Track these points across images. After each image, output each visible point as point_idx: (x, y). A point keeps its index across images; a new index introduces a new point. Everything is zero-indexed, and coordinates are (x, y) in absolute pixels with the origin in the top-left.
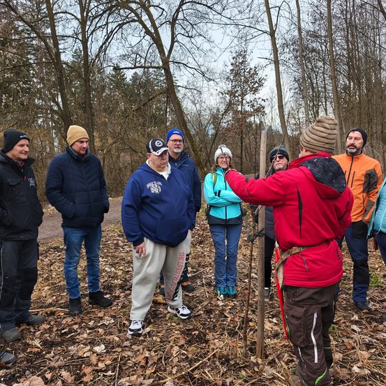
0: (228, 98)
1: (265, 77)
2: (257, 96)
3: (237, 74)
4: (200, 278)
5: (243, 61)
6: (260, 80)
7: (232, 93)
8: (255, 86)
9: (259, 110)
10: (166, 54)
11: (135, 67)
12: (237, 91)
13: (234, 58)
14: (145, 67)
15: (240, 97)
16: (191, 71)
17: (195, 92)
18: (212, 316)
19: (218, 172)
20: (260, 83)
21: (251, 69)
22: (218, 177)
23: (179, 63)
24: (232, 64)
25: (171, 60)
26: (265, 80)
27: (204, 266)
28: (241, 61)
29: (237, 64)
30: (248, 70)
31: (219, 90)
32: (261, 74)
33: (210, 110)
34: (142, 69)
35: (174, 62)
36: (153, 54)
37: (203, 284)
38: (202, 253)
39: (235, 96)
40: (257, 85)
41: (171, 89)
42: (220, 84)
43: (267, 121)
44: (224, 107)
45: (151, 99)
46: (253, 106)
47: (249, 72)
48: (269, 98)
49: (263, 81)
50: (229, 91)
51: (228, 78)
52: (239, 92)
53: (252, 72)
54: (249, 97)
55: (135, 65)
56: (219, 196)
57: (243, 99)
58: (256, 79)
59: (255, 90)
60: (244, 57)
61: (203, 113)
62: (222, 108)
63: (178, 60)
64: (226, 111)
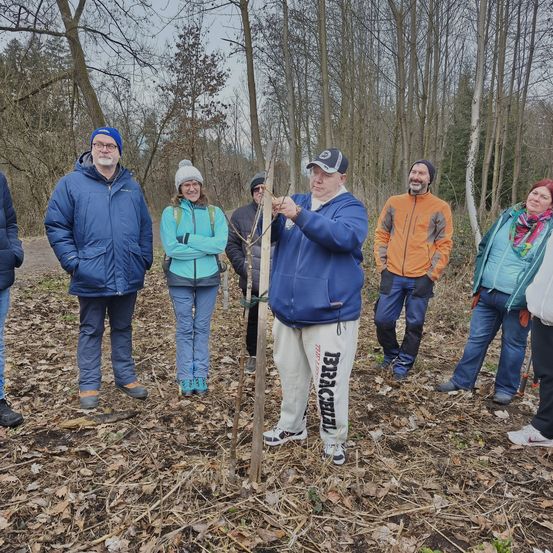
0: (172, 96)
1: (228, 72)
2: (216, 99)
3: (186, 62)
4: (148, 368)
5: (195, 44)
6: (220, 76)
7: (178, 90)
8: (212, 84)
9: (218, 121)
10: (73, 14)
11: (18, 29)
12: (186, 87)
13: (181, 37)
14: (34, 31)
15: (190, 98)
16: (115, 46)
17: (120, 81)
18: (172, 425)
19: (183, 205)
20: (220, 80)
21: (206, 57)
22: (183, 214)
23: (95, 31)
24: (178, 46)
25: (81, 24)
26: (228, 76)
27: (152, 350)
28: (191, 43)
29: (186, 46)
30: (201, 59)
31: (158, 82)
32: (221, 67)
33: (144, 113)
34: (30, 34)
35: (86, 29)
36: (49, 11)
37: (153, 378)
38: (147, 330)
39: (183, 96)
40: (215, 82)
41: (80, 73)
42: (161, 74)
43: (228, 137)
44: (166, 110)
45: (47, 85)
46: (209, 112)
47: (204, 61)
48: (231, 104)
49: (224, 78)
50: (173, 86)
51: (171, 66)
52: (189, 90)
53: (209, 62)
54: (203, 99)
55: (17, 25)
56: (186, 242)
57: (194, 101)
58: (214, 74)
59: (213, 90)
60: (197, 37)
61: (132, 116)
62: (164, 110)
63: (92, 26)
64: (169, 117)
